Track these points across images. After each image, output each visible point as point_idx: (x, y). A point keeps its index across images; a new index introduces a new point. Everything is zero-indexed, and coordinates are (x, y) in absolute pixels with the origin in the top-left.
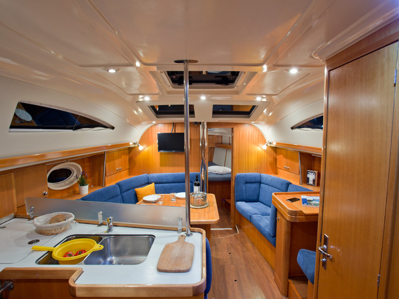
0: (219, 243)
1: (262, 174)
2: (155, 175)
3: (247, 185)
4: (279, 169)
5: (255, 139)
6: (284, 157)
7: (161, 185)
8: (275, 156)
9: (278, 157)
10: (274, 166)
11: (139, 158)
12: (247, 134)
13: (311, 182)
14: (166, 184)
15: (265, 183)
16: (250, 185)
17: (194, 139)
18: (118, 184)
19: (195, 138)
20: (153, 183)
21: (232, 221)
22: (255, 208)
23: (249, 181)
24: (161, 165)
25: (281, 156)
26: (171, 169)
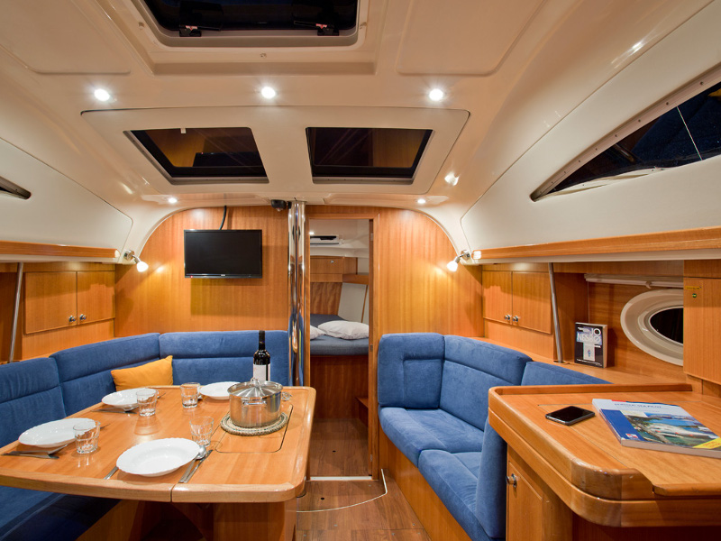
0: (331, 528)
1: (446, 337)
2: (174, 336)
3: (410, 364)
4: (490, 324)
5: (427, 246)
6: (504, 290)
7: (190, 361)
8: (478, 291)
9: (487, 293)
10: (477, 315)
11: (141, 294)
12: (409, 236)
13: (589, 355)
14: (202, 360)
15: (457, 358)
16: (416, 363)
17: (276, 247)
18: (56, 357)
19: (279, 244)
20: (170, 358)
21: (372, 458)
22: (431, 426)
23: (413, 355)
24: (195, 311)
25: (497, 289)
26: (218, 320)
